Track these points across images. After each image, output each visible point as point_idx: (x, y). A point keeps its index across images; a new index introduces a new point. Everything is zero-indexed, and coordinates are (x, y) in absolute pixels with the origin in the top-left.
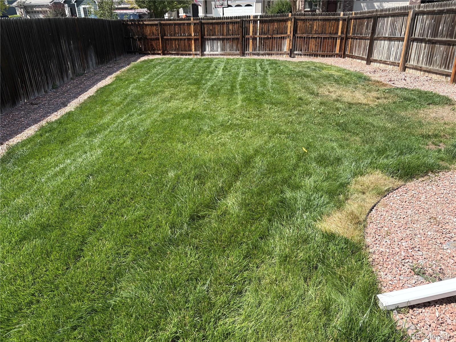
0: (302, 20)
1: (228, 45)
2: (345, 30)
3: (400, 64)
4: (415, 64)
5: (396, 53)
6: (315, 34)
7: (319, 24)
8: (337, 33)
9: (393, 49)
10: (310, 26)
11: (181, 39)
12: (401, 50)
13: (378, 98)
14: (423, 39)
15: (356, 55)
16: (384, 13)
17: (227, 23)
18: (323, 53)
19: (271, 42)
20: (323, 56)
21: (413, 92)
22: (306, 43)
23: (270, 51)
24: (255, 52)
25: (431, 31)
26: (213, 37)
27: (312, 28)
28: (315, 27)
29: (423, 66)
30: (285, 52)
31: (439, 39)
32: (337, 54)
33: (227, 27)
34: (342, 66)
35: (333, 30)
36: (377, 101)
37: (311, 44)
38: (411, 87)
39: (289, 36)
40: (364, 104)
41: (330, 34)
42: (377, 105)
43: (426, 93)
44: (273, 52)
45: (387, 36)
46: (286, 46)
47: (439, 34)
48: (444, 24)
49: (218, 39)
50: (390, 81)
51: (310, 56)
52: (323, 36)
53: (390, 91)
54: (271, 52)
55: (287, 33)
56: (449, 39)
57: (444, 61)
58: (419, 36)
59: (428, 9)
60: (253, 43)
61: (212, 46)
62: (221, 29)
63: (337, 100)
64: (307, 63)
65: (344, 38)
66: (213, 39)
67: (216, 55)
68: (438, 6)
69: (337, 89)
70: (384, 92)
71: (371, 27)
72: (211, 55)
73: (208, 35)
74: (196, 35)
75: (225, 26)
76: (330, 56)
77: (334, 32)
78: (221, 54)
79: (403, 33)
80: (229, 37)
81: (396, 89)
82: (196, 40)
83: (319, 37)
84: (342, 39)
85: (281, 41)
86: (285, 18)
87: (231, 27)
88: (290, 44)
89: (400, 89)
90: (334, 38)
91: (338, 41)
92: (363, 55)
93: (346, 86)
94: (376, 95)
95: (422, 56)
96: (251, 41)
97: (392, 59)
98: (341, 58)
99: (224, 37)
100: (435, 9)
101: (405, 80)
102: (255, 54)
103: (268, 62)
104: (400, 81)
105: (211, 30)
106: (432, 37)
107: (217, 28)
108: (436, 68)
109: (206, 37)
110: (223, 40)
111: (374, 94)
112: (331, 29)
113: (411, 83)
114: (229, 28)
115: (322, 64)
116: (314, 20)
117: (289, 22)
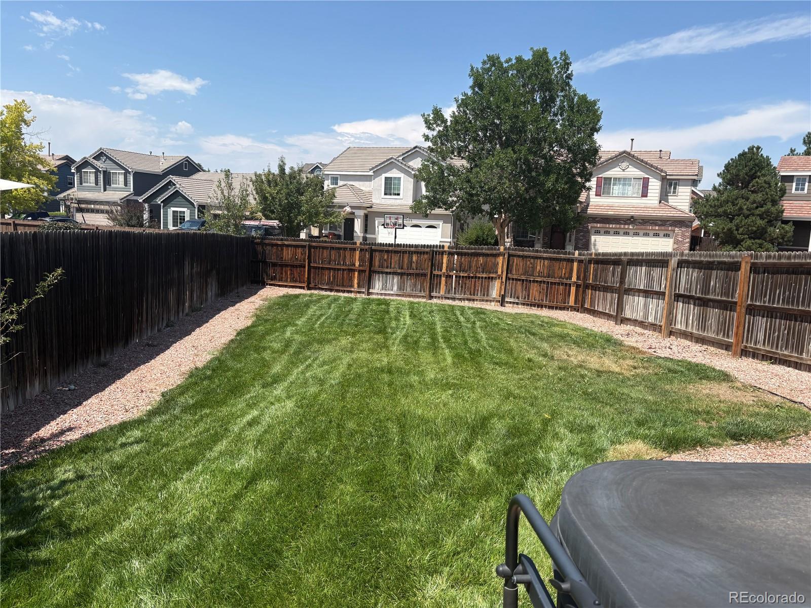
0: (519, 256)
1: (409, 283)
2: (582, 275)
3: (663, 327)
4: (683, 328)
5: (656, 312)
6: (539, 276)
7: (544, 264)
8: (570, 278)
9: (650, 307)
10: (531, 266)
11: (339, 270)
12: (663, 308)
13: (635, 368)
14: (690, 296)
15: (600, 310)
16: (635, 258)
17: (409, 252)
18: (551, 304)
19: (473, 283)
20: (551, 308)
21: (680, 364)
22: (526, 288)
23: (471, 294)
24: (449, 296)
25: (700, 286)
26: (388, 270)
27: (534, 268)
28: (538, 268)
29: (694, 331)
30: (494, 298)
31: (711, 297)
32: (571, 307)
33: (409, 257)
34: (581, 324)
35: (564, 274)
36: (634, 371)
37: (533, 290)
38: (679, 357)
39: (500, 277)
40: (616, 373)
41: (561, 277)
42: (634, 375)
43: (697, 365)
44: (475, 297)
45: (642, 287)
46: (495, 290)
47: (711, 291)
48: (716, 279)
49: (395, 273)
50: (650, 348)
51: (531, 305)
52: (550, 280)
53: (649, 360)
54: (472, 297)
55: (497, 272)
56: (725, 299)
57: (722, 326)
58: (684, 291)
59: (694, 259)
60: (446, 282)
61: (384, 282)
62: (400, 260)
63: (581, 366)
64: (528, 316)
65: (580, 285)
66: (387, 273)
67: (389, 295)
68: (706, 256)
69: (579, 352)
70: (642, 360)
71: (619, 274)
72: (381, 294)
73: (379, 267)
74: (362, 266)
75: (406, 256)
76: (561, 309)
77: (567, 276)
78: (397, 295)
79: (663, 286)
80: (411, 271)
81: (658, 359)
82: (360, 272)
83: (544, 282)
84: (578, 286)
85: (488, 282)
86: (494, 252)
87: (414, 258)
88: (501, 288)
89: (663, 358)
90: (566, 284)
91: (573, 289)
92: (610, 311)
93: (590, 349)
94: (632, 364)
95: (691, 318)
96: (443, 279)
97: (651, 319)
98: (578, 313)
99: (403, 271)
100: (702, 259)
101: (669, 348)
102: (448, 298)
103: (472, 311)
104: (664, 350)
105: (385, 260)
106: (702, 294)
107: (395, 258)
108: (711, 335)
109: (376, 268)
110: (402, 274)
111: (630, 362)
112: (562, 272)
113: (679, 352)
114: (412, 259)
115: (552, 319)
116: (537, 258)
117: (501, 258)
